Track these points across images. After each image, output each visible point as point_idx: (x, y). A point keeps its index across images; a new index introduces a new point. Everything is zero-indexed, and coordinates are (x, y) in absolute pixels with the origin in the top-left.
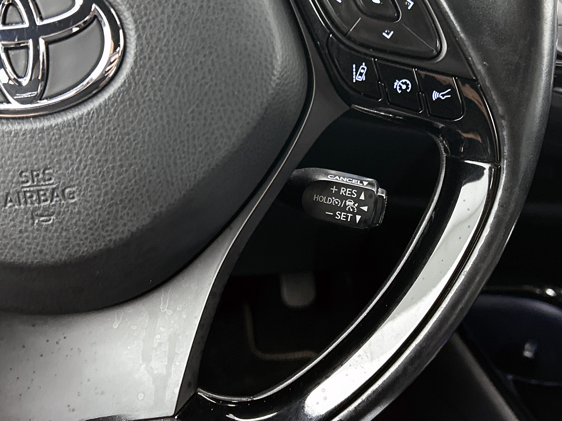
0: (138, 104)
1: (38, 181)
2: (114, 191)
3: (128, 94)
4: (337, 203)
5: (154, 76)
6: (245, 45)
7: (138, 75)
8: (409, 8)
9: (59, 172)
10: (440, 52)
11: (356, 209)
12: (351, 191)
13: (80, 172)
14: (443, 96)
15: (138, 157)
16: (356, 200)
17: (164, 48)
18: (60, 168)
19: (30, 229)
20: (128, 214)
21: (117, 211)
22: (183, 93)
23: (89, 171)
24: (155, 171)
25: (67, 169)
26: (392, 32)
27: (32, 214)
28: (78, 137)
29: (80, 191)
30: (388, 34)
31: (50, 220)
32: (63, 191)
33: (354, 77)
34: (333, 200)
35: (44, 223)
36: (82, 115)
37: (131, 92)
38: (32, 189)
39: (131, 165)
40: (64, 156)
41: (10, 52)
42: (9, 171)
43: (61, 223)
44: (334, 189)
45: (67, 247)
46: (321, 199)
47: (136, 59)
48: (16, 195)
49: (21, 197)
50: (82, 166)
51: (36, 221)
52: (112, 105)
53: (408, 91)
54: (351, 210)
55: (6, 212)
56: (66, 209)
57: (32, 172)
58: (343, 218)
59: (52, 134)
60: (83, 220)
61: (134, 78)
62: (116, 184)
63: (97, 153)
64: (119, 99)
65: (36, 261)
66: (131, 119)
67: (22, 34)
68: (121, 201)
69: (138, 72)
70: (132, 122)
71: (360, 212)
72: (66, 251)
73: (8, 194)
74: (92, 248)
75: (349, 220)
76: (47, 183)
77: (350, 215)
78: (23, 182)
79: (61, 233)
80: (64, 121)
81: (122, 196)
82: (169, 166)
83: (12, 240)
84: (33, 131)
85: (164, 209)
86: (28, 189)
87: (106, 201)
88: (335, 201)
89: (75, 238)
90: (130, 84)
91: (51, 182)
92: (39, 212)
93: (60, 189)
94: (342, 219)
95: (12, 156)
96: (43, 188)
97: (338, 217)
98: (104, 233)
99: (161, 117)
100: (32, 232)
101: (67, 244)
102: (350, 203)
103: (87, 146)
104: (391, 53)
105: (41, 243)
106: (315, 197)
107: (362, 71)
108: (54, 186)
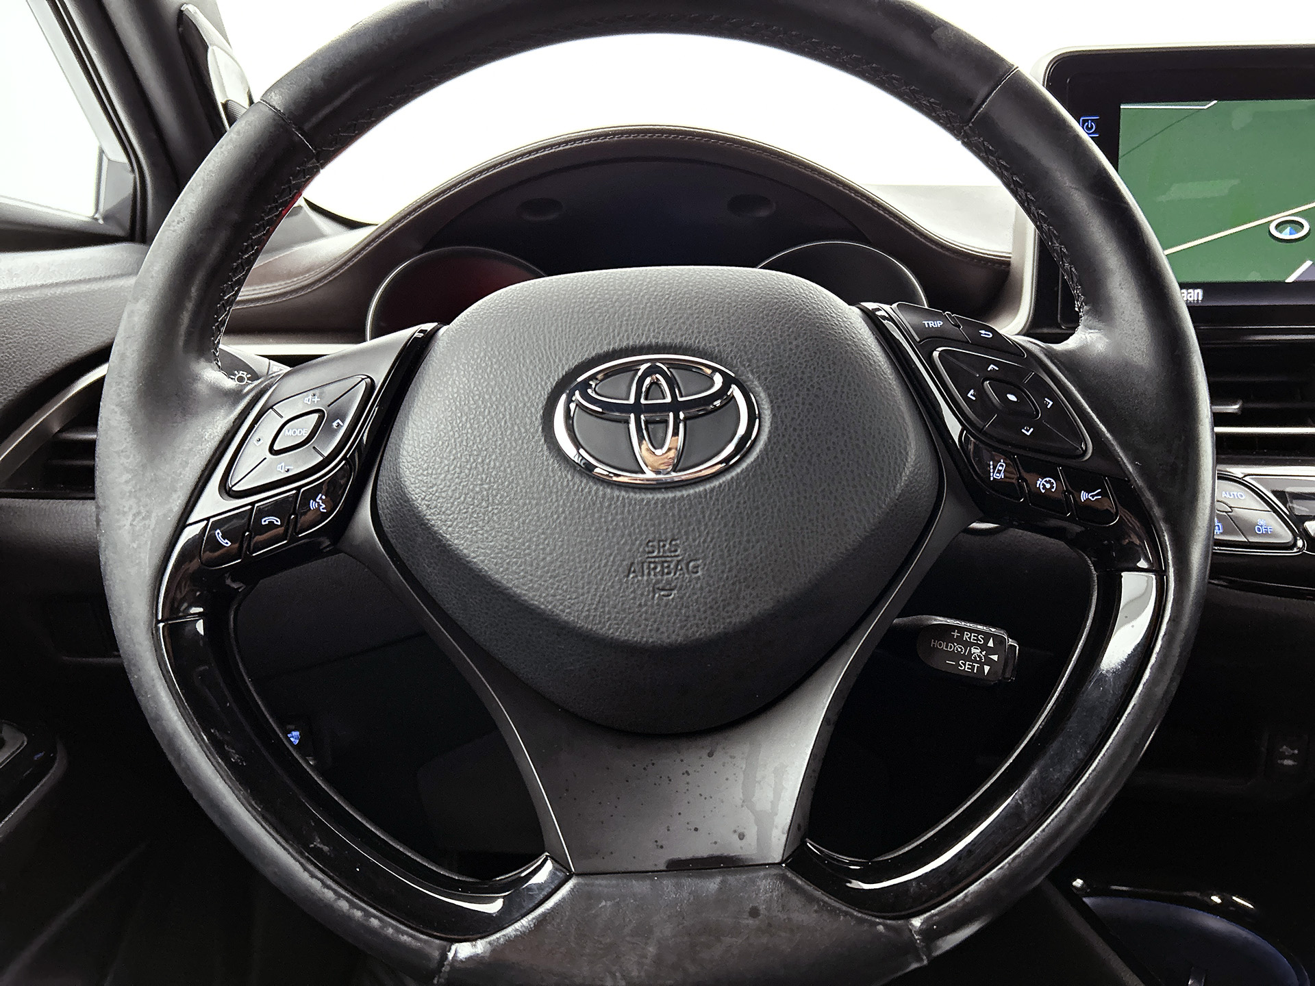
0: (769, 479)
1: (664, 552)
2: (738, 567)
3: (760, 468)
4: (959, 650)
5: (786, 453)
6: (879, 429)
7: (771, 451)
8: (1049, 407)
9: (686, 544)
10: (1085, 452)
11: (983, 658)
12: (977, 637)
13: (706, 545)
14: (1093, 496)
15: (765, 533)
16: (984, 647)
17: (797, 427)
18: (687, 539)
19: (649, 603)
20: (751, 594)
21: (740, 590)
22: (814, 470)
23: (715, 544)
24: (781, 549)
25: (694, 540)
26: (1032, 430)
27: (653, 587)
28: (708, 508)
29: (705, 565)
30: (1028, 431)
31: (671, 594)
32: (687, 564)
33: (992, 474)
34: (955, 646)
35: (665, 598)
36: (714, 487)
37: (764, 467)
38: (657, 560)
39: (758, 541)
40: (692, 527)
41: (649, 426)
42: (636, 540)
43: (682, 598)
44: (956, 634)
45: (685, 626)
46: (940, 645)
47: (771, 436)
48: (640, 565)
49: (645, 567)
50: (709, 539)
51: (657, 595)
52: (744, 479)
53: (1053, 490)
54: (978, 659)
55: (628, 583)
56: (688, 584)
57: (659, 541)
58: (968, 668)
59: (682, 504)
60: (704, 598)
61: (767, 454)
62: (742, 560)
63: (726, 525)
64: (751, 474)
65: (651, 640)
66: (761, 494)
67: (664, 408)
68: (745, 579)
69: (772, 448)
70: (762, 496)
71: (989, 662)
72: (684, 631)
73: (632, 564)
74: (710, 629)
75: (975, 671)
76: (673, 554)
77: (976, 665)
78: (649, 552)
79: (680, 609)
80: (696, 492)
81: (747, 573)
82: (796, 546)
83: (630, 614)
84: (664, 501)
85: (788, 593)
86: (653, 560)
87: (730, 578)
88: (958, 648)
89: (695, 616)
90: (763, 459)
91: (677, 554)
92: (660, 586)
93: (685, 562)
94: (966, 669)
95: (641, 524)
96: (669, 559)
97: (962, 667)
98: (725, 614)
99: (792, 494)
100: (652, 606)
101: (685, 623)
102: (976, 651)
103: (716, 519)
104: (1031, 450)
105: (658, 619)
106: (933, 643)
107: (1000, 468)
108: (680, 558)
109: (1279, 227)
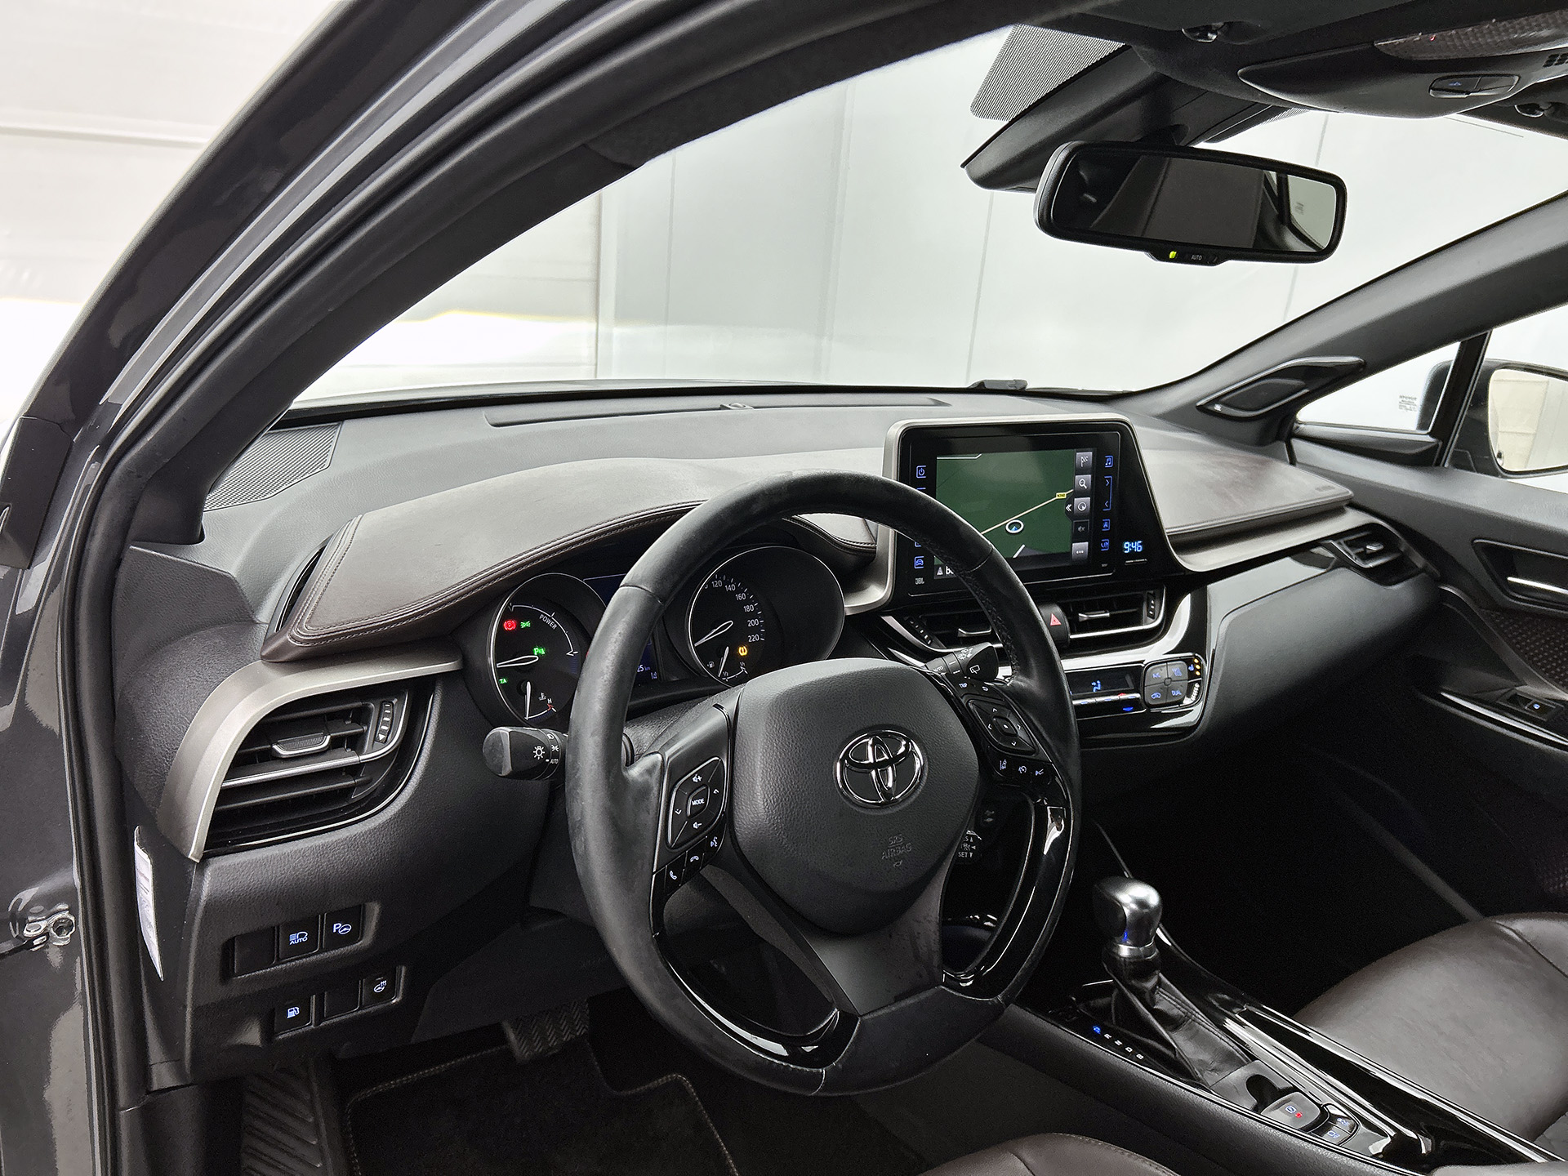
25: (907, 832)
59: (901, 814)
71: (972, 850)
86: (891, 847)
92: (897, 859)
93: (904, 844)
107: (1004, 764)
109: (1011, 526)
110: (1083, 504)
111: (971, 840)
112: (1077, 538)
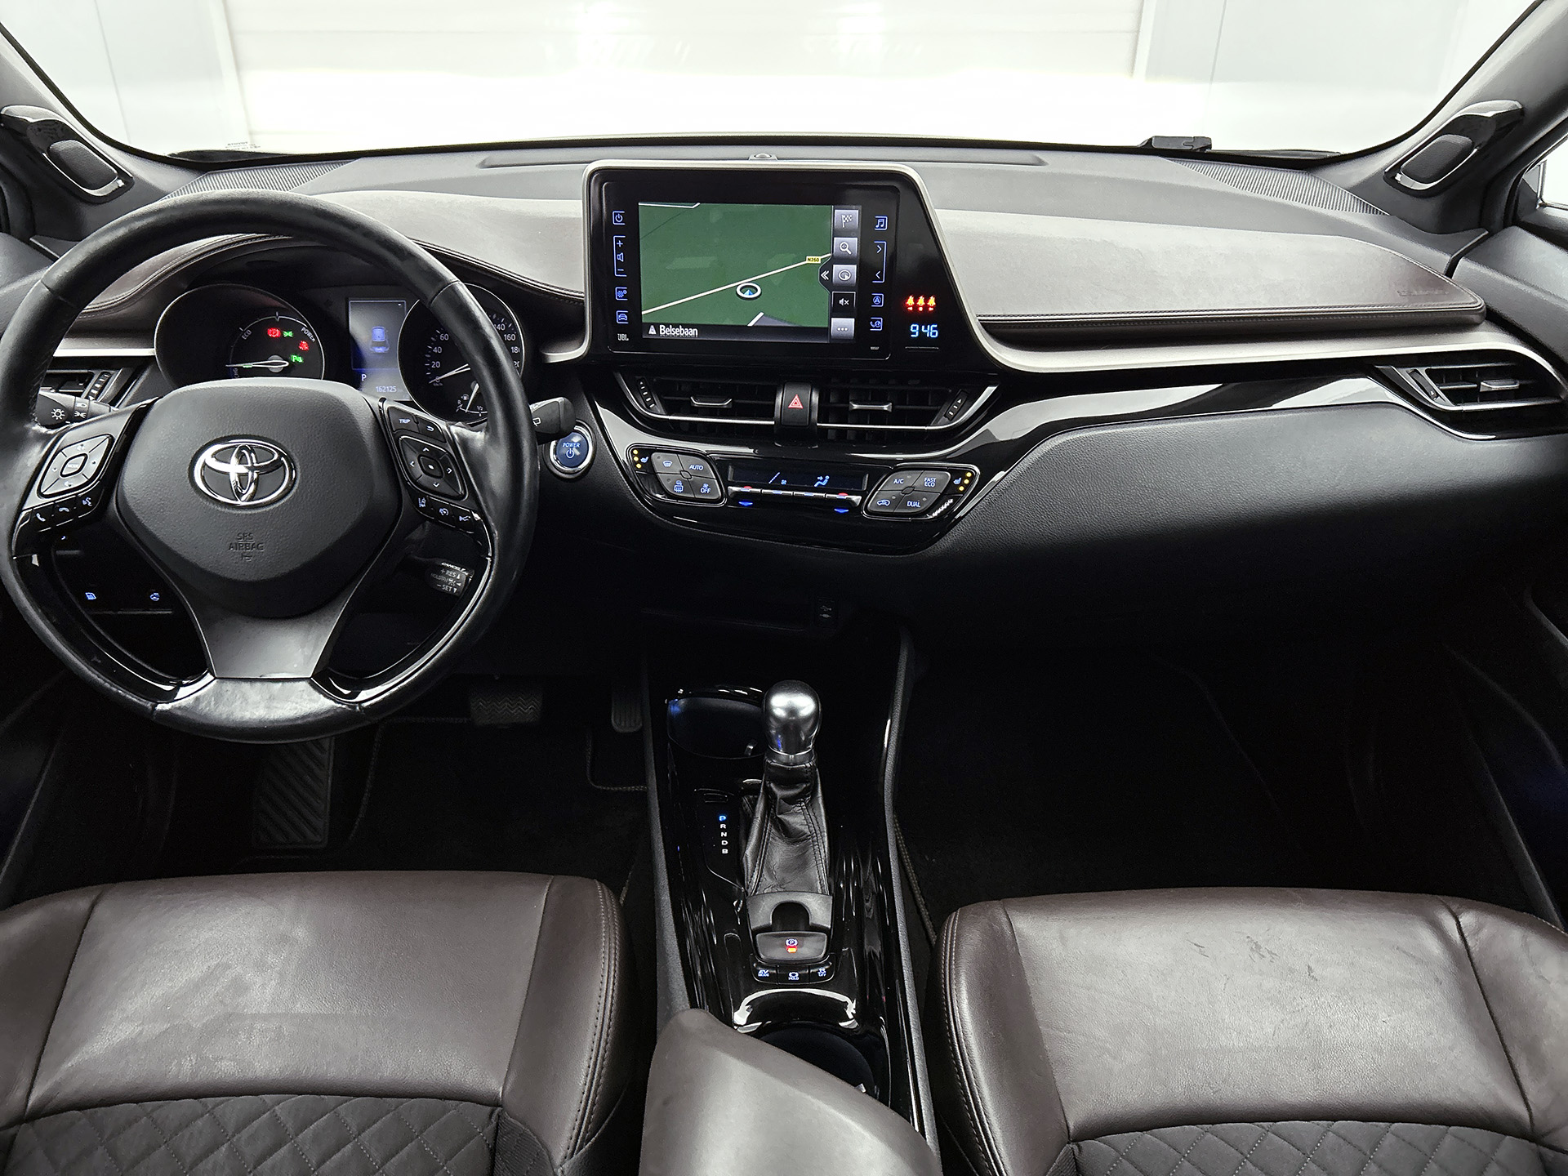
1: (246, 539)
13: (266, 537)
18: (257, 534)
20: (289, 560)
23: (271, 537)
25: (261, 534)
27: (242, 555)
28: (267, 519)
29: (266, 546)
31: (250, 559)
32: (258, 545)
34: (445, 577)
35: (247, 560)
38: (243, 542)
40: (260, 528)
42: (233, 532)
43: (255, 561)
44: (443, 571)
45: (257, 573)
46: (436, 576)
48: (235, 545)
49: (237, 546)
50: (267, 534)
51: (244, 559)
56: (259, 555)
57: (244, 534)
60: (266, 561)
63: (276, 528)
65: (241, 579)
71: (457, 586)
73: (231, 544)
76: (250, 540)
78: (239, 539)
79: (255, 566)
83: (231, 566)
86: (241, 543)
89: (262, 569)
91: (252, 540)
92: (245, 554)
93: (256, 544)
95: (235, 525)
96: (248, 543)
98: (276, 569)
100: (241, 564)
105: (245, 570)
106: (432, 575)
108: (254, 542)
109: (743, 289)
110: (846, 273)
111: (458, 577)
112: (837, 311)
